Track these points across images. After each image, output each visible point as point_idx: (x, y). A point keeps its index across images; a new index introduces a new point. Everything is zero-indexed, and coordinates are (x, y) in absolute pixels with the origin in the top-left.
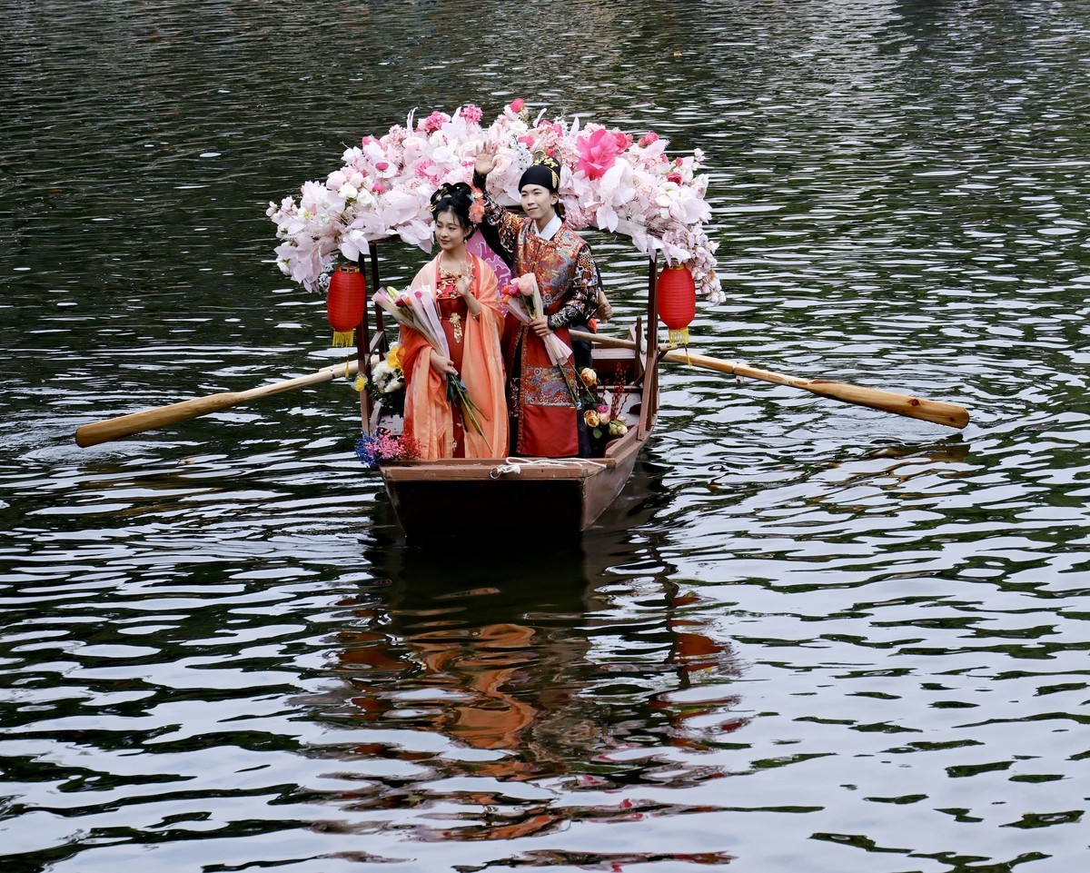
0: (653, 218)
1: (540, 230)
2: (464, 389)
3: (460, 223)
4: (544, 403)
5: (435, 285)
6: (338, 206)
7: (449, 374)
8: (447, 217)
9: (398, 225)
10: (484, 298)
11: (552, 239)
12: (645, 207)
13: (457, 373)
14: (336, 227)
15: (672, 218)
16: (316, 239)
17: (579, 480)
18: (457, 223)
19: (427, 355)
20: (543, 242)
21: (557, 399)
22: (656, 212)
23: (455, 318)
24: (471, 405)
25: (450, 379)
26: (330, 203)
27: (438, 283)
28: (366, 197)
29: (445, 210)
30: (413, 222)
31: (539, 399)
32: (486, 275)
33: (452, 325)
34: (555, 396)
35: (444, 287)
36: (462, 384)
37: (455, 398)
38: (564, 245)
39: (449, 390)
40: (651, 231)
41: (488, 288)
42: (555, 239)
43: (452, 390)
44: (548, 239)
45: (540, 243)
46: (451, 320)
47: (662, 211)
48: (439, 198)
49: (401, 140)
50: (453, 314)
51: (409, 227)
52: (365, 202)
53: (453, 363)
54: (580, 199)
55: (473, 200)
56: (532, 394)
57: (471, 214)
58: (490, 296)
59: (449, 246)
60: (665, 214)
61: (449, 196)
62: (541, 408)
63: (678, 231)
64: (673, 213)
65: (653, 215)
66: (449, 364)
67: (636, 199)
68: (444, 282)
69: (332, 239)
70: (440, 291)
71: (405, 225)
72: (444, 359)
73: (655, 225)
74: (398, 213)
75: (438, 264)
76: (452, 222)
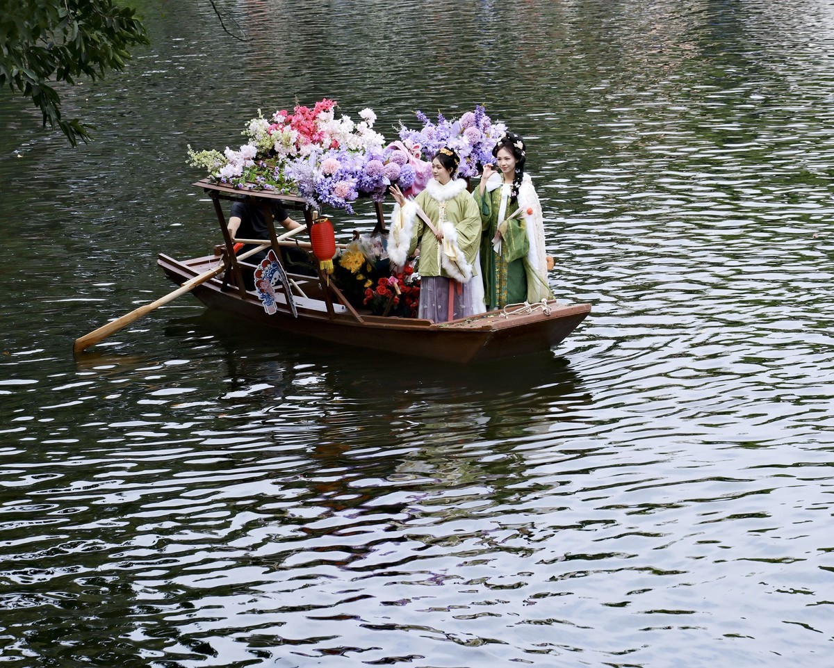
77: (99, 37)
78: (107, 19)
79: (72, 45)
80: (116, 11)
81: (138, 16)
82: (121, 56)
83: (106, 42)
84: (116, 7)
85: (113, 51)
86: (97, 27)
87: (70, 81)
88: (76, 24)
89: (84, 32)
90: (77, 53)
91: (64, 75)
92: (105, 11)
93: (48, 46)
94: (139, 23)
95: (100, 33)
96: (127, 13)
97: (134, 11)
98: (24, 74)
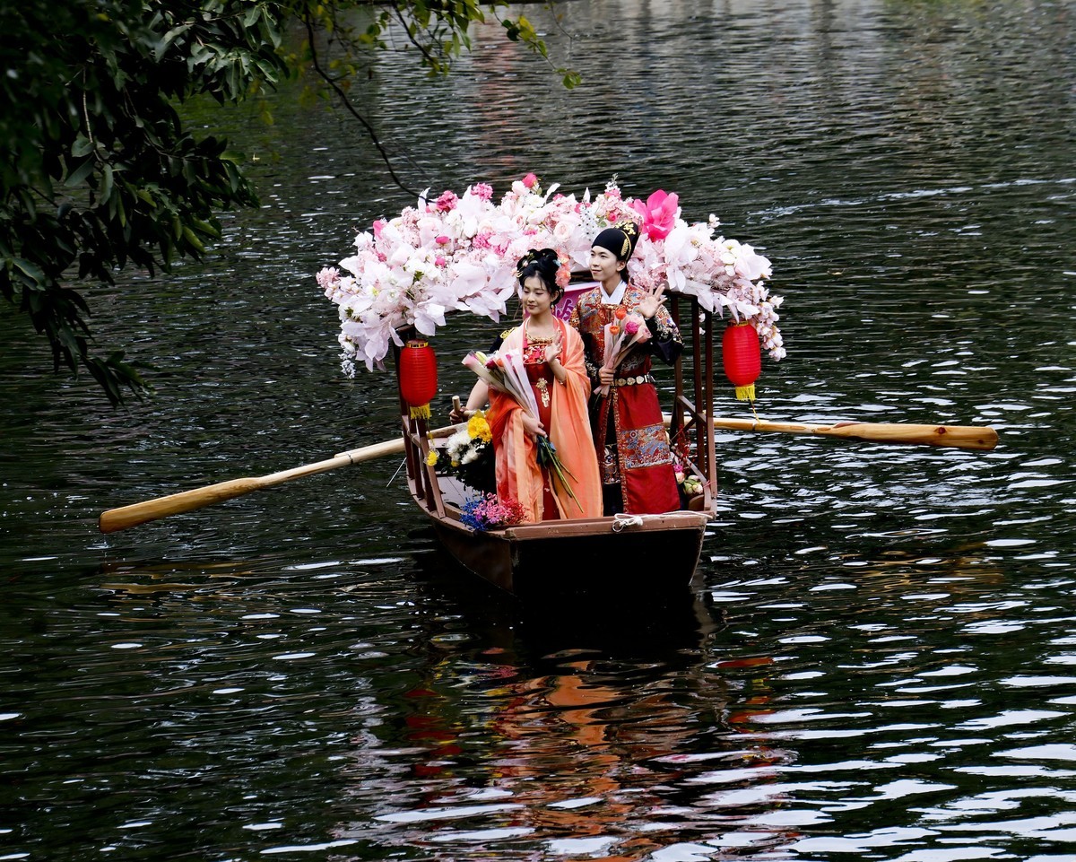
0: (717, 276)
1: (610, 295)
2: (554, 451)
3: (547, 287)
4: (645, 464)
5: (522, 350)
6: (406, 281)
7: (539, 435)
8: (534, 282)
9: (466, 297)
10: (571, 364)
11: (621, 303)
12: (710, 265)
13: (546, 436)
14: (404, 303)
15: (737, 275)
16: (382, 316)
17: (700, 528)
18: (544, 287)
19: (519, 417)
20: (612, 307)
21: (657, 457)
22: (722, 269)
23: (542, 382)
24: (562, 468)
25: (540, 441)
26: (397, 279)
27: (525, 349)
28: (431, 271)
29: (531, 274)
30: (482, 293)
31: (640, 462)
32: (572, 340)
33: (540, 389)
34: (654, 455)
35: (531, 353)
36: (553, 446)
37: (545, 461)
38: (635, 305)
39: (539, 453)
40: (715, 289)
41: (575, 353)
42: (624, 302)
43: (542, 452)
44: (618, 303)
45: (610, 310)
46: (538, 386)
47: (727, 268)
48: (525, 263)
49: (415, 222)
50: (540, 379)
51: (478, 297)
52: (431, 276)
53: (543, 425)
54: (645, 261)
55: (560, 265)
56: (632, 457)
57: (557, 279)
58: (577, 361)
59: (535, 311)
60: (730, 272)
61: (536, 262)
62: (643, 470)
63: (744, 288)
64: (739, 269)
65: (717, 273)
66: (539, 427)
67: (699, 259)
68: (531, 348)
69: (399, 315)
70: (527, 357)
71: (475, 295)
72: (534, 421)
73: (720, 283)
74: (467, 284)
75: (525, 331)
76: (539, 287)
77: (155, 197)
78: (171, 160)
79: (103, 211)
80: (189, 144)
81: (232, 154)
82: (199, 232)
83: (168, 205)
84: (190, 137)
85: (183, 222)
86: (153, 177)
87: (105, 277)
88: (109, 170)
89: (124, 185)
90: (115, 226)
91: (92, 266)
92: (168, 144)
93: (59, 212)
94: (233, 167)
95: (156, 189)
96: (212, 147)
97: (225, 142)
98: (17, 270)
